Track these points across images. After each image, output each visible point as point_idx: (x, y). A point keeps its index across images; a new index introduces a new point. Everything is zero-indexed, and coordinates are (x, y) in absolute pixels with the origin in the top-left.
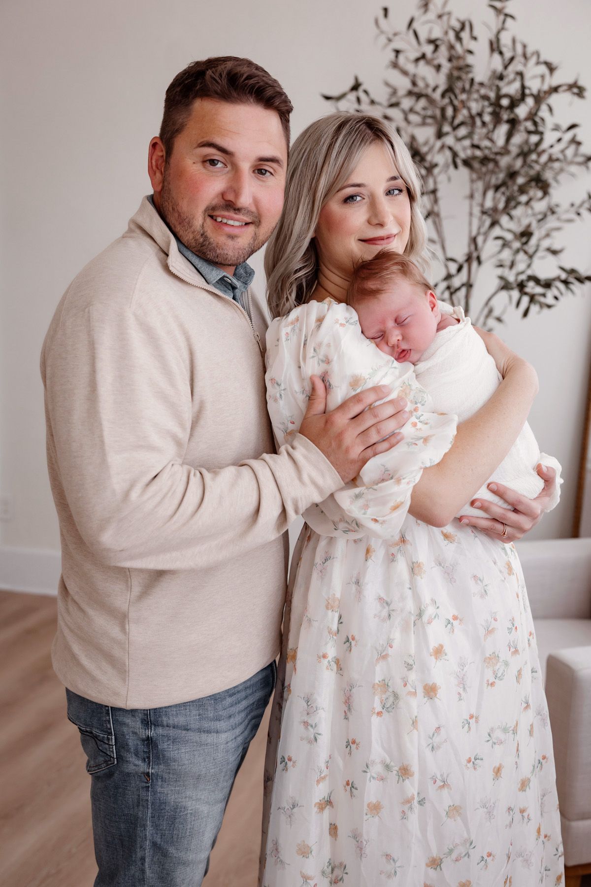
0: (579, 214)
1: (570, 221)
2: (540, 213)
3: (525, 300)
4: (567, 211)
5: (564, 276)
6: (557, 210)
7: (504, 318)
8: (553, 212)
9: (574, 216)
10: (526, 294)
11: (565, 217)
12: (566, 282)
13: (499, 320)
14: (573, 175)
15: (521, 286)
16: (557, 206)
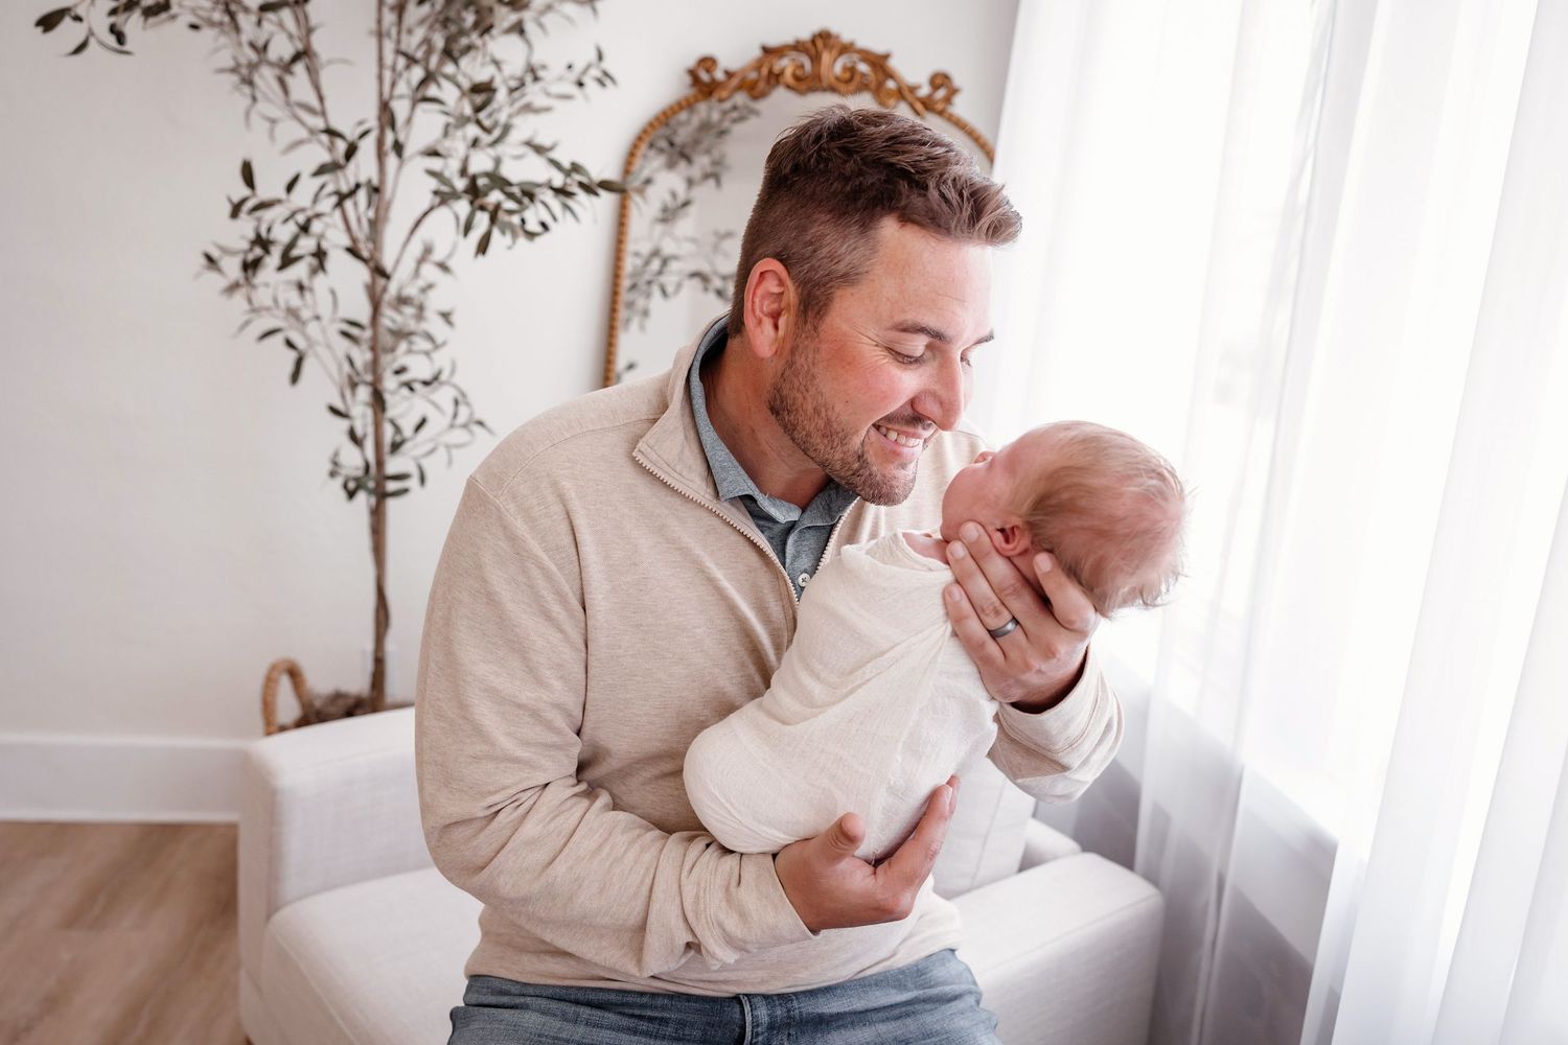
0: (581, 84)
1: (567, 97)
2: (513, 78)
3: (482, 220)
4: (560, 79)
5: (558, 180)
6: (541, 73)
7: (451, 264)
8: (536, 79)
9: (573, 90)
10: (482, 208)
11: (556, 89)
12: (562, 192)
13: (443, 267)
14: (568, 18)
15: (474, 192)
16: (544, 67)
